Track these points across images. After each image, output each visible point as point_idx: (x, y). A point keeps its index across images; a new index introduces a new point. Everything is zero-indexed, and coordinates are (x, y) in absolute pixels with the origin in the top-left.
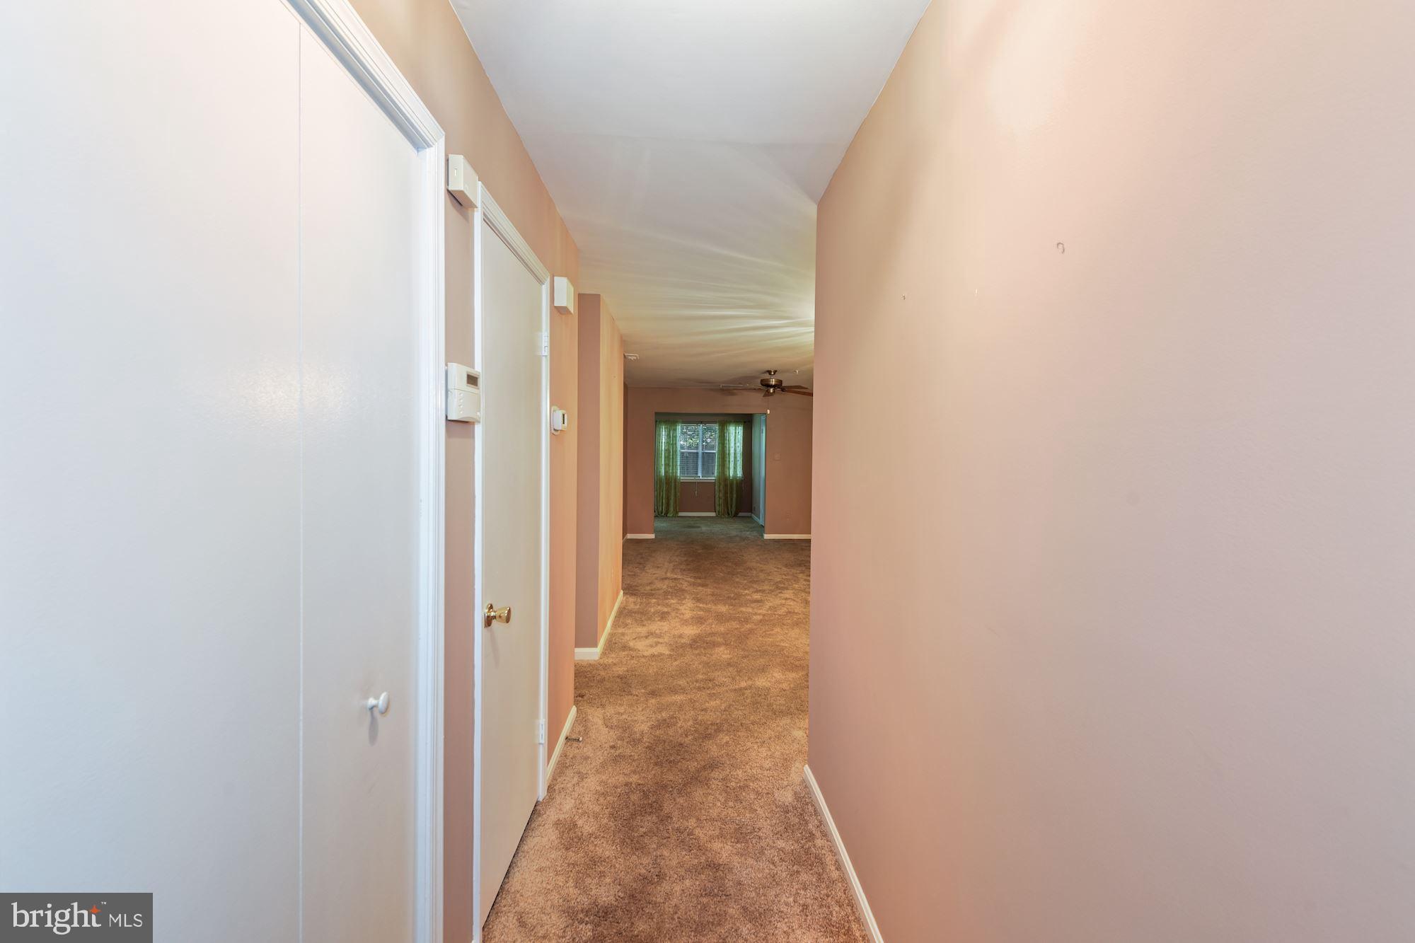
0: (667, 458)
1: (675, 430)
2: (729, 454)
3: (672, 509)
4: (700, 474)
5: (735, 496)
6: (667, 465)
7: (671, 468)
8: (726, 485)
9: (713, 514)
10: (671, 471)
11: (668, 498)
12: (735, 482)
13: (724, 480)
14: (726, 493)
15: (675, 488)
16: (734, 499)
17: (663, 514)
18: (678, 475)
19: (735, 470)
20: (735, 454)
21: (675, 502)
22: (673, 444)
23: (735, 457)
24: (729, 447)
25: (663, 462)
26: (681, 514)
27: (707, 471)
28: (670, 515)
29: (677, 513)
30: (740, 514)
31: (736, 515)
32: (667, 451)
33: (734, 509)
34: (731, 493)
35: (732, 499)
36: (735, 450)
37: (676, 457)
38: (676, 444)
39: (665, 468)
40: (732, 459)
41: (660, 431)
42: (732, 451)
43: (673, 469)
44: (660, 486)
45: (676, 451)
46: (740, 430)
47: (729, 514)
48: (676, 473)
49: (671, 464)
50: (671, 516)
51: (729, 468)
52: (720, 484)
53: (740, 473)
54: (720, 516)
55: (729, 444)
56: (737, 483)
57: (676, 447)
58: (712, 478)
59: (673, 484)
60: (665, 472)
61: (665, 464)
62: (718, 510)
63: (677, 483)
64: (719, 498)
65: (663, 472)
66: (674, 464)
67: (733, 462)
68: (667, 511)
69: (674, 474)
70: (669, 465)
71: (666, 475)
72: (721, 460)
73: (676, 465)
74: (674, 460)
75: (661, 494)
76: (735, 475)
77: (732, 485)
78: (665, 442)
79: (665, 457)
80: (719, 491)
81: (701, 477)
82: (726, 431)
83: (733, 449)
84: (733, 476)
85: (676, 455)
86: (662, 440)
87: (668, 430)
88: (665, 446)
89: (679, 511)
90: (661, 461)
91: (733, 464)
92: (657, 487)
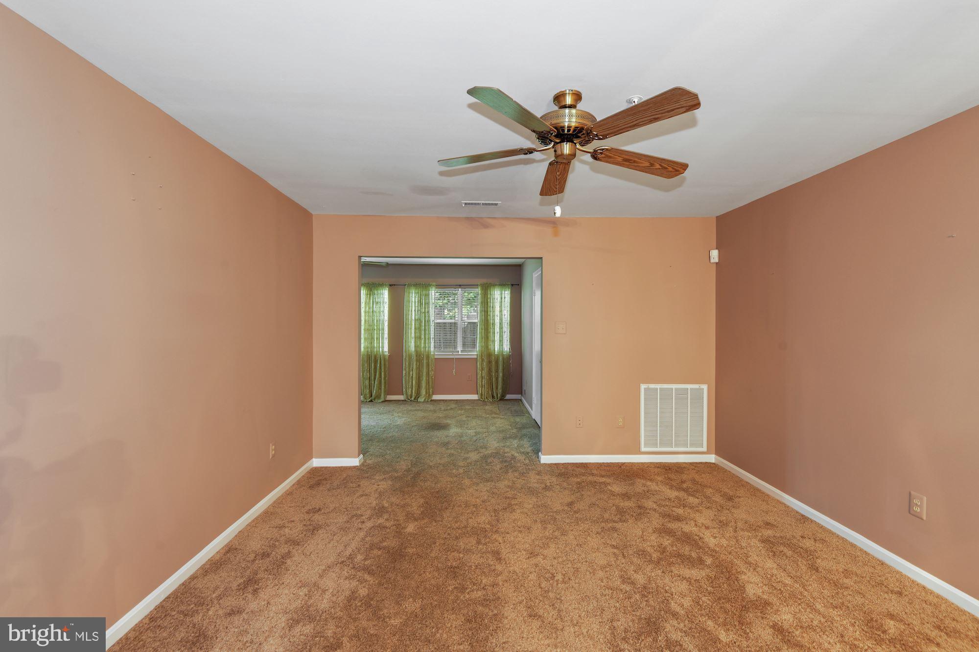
0: (418, 329)
1: (427, 295)
2: (494, 324)
3: (423, 392)
4: (459, 348)
5: (501, 375)
6: (418, 338)
7: (423, 342)
8: (490, 362)
9: (475, 397)
10: (423, 345)
11: (419, 378)
12: (501, 358)
13: (488, 356)
14: (490, 371)
15: (428, 365)
16: (500, 379)
17: (413, 399)
18: (432, 349)
19: (502, 344)
21: (428, 382)
22: (425, 312)
23: (501, 328)
24: (494, 316)
25: (413, 335)
26: (435, 397)
27: (469, 344)
28: (421, 399)
29: (430, 396)
30: (508, 397)
31: (502, 399)
32: (418, 320)
33: (500, 391)
34: (497, 371)
35: (497, 379)
36: (501, 319)
37: (429, 329)
38: (428, 312)
39: (415, 342)
40: (497, 329)
41: (409, 296)
42: (497, 320)
43: (425, 343)
44: (409, 364)
45: (429, 321)
46: (507, 294)
47: (493, 397)
48: (429, 347)
49: (423, 337)
50: (423, 400)
51: (494, 341)
52: (483, 360)
53: (507, 347)
54: (483, 400)
55: (494, 312)
56: (503, 359)
57: (429, 316)
58: (474, 353)
59: (425, 361)
60: (415, 346)
61: (415, 338)
62: (480, 392)
63: (430, 360)
64: (482, 378)
65: (412, 348)
66: (427, 337)
67: (499, 334)
68: (418, 394)
69: (427, 349)
70: (420, 338)
71: (416, 351)
72: (483, 330)
73: (429, 339)
74: (427, 332)
75: (411, 373)
76: (501, 350)
77: (497, 362)
78: (415, 311)
79: (415, 328)
80: (482, 369)
81: (460, 352)
82: (489, 296)
83: (499, 318)
84: (499, 352)
85: (429, 325)
86: (412, 307)
87: (418, 293)
88: (415, 315)
89: (433, 394)
90: (411, 333)
91: (498, 336)
92: (405, 364)
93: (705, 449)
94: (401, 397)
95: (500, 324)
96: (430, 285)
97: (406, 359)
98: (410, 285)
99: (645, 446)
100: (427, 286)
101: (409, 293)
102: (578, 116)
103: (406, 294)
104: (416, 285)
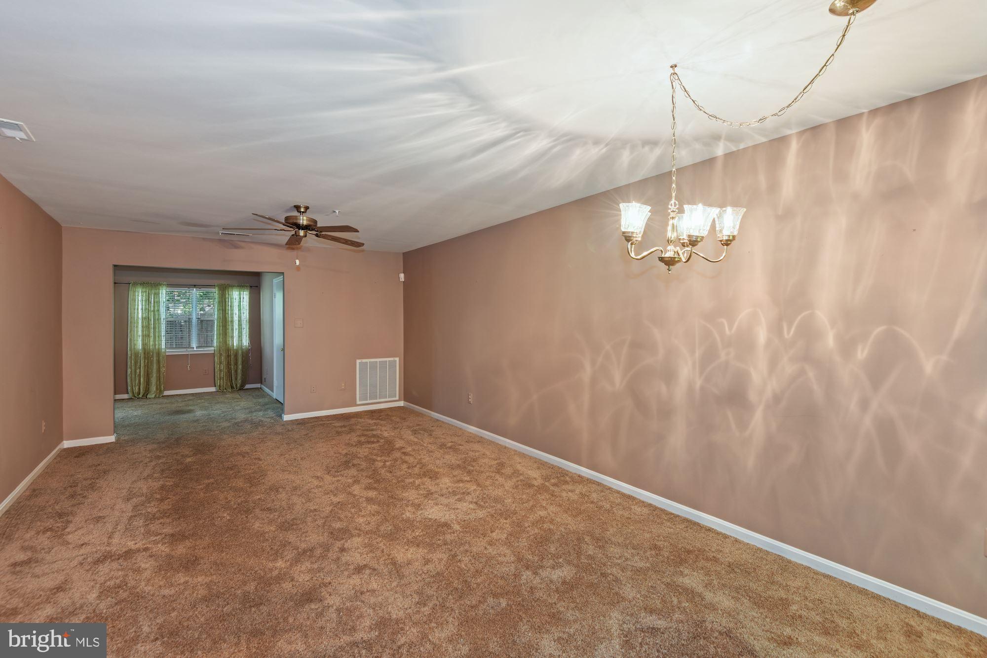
0: (146, 327)
1: (157, 294)
2: (232, 321)
3: (153, 388)
4: (194, 345)
5: (240, 367)
6: (146, 336)
7: (152, 339)
8: (229, 356)
9: (213, 389)
10: (151, 343)
11: (148, 375)
12: (240, 352)
13: (228, 353)
14: (229, 364)
15: (159, 362)
16: (239, 371)
17: (141, 396)
18: (163, 347)
19: (240, 338)
20: (240, 321)
21: (159, 378)
22: (154, 311)
23: (240, 325)
24: (232, 314)
25: (140, 333)
26: (166, 393)
27: (205, 341)
28: (151, 395)
29: (161, 392)
30: (248, 386)
31: (241, 388)
32: (146, 319)
33: (239, 381)
34: (236, 364)
35: (236, 371)
36: (240, 317)
37: (159, 327)
38: (158, 310)
39: (143, 340)
40: (236, 326)
41: (134, 295)
42: (236, 318)
43: (154, 341)
44: (136, 363)
45: (159, 319)
46: (246, 295)
47: (232, 387)
48: (160, 344)
49: (152, 334)
50: (153, 396)
51: (232, 337)
52: (221, 355)
53: (246, 342)
54: (221, 391)
55: (232, 310)
56: (242, 352)
57: (159, 315)
58: (210, 350)
59: (155, 359)
60: (143, 344)
61: (143, 336)
62: (219, 384)
63: (161, 358)
64: (220, 371)
65: (139, 345)
66: (157, 335)
67: (237, 330)
68: (147, 391)
69: (157, 347)
70: (149, 336)
71: (144, 349)
72: (221, 328)
73: (160, 336)
74: (157, 330)
75: (138, 371)
76: (240, 344)
77: (236, 355)
78: (142, 309)
79: (143, 327)
80: (220, 363)
81: (195, 348)
82: (227, 296)
83: (237, 316)
84: (238, 346)
85: (159, 324)
86: (138, 305)
87: (146, 292)
88: (142, 314)
89: (165, 390)
90: (137, 332)
91: (237, 332)
92: (131, 363)
93: (397, 398)
94: (126, 396)
95: (239, 321)
96: (161, 285)
97: (131, 357)
98: (135, 284)
99: (360, 400)
100: (157, 285)
101: (134, 292)
102: (307, 220)
103: (131, 293)
104: (143, 284)
